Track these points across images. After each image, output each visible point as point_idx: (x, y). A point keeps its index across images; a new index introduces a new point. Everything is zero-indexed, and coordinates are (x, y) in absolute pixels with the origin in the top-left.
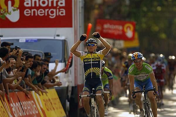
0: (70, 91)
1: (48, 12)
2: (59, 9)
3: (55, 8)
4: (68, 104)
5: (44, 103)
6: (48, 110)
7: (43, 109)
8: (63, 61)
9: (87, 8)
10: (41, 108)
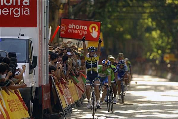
0: (34, 92)
1: (12, 11)
2: (24, 8)
3: (20, 7)
4: (32, 105)
5: (8, 103)
6: (12, 111)
7: (7, 110)
8: (27, 62)
9: (52, 8)
10: (4, 109)
